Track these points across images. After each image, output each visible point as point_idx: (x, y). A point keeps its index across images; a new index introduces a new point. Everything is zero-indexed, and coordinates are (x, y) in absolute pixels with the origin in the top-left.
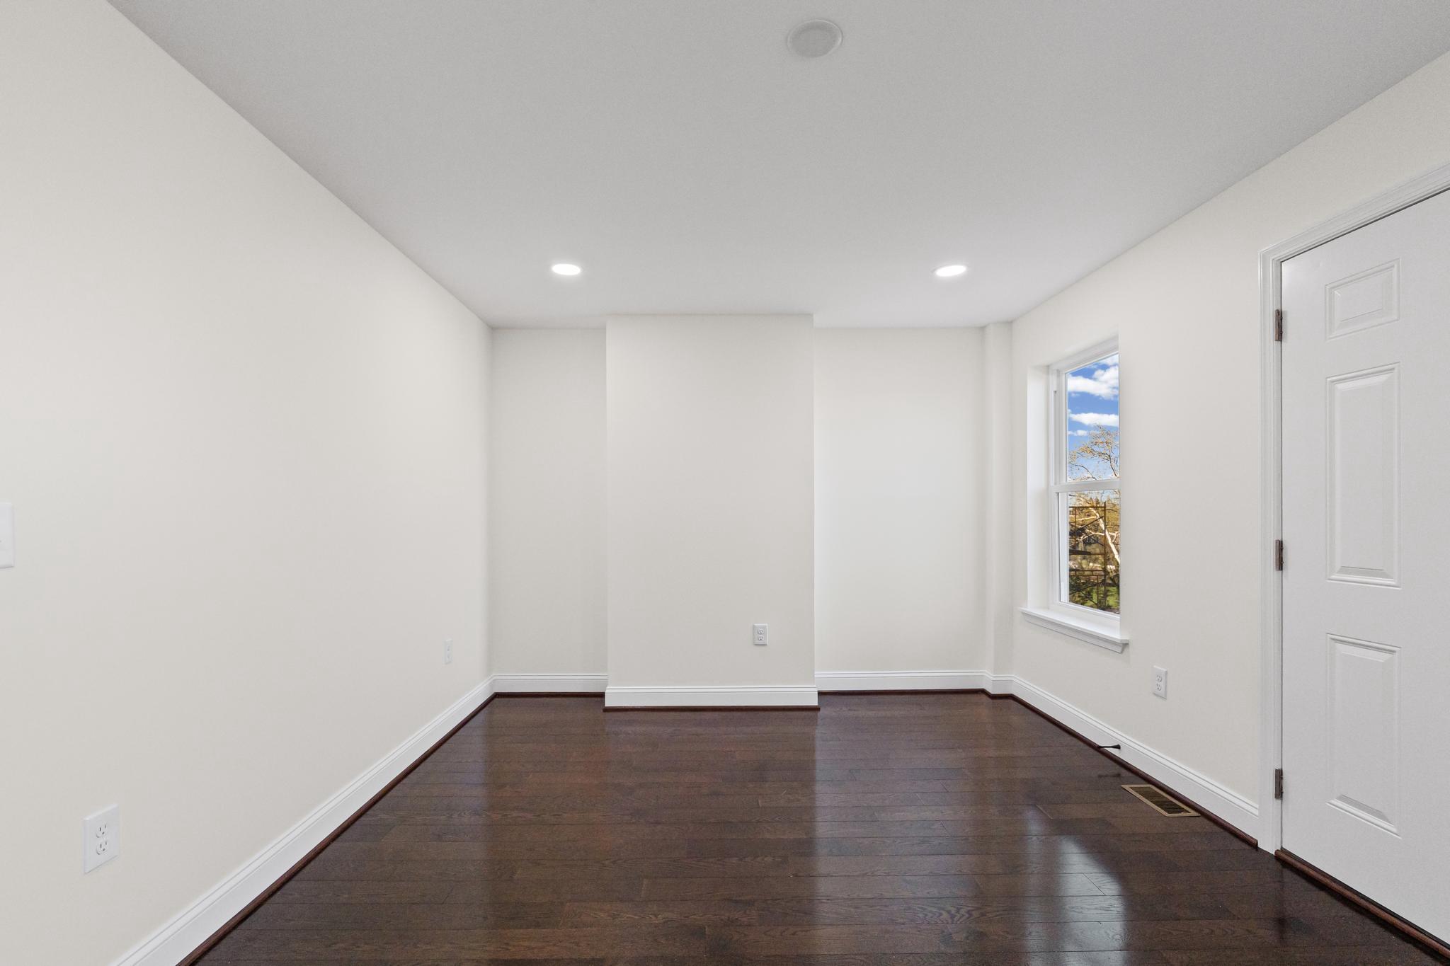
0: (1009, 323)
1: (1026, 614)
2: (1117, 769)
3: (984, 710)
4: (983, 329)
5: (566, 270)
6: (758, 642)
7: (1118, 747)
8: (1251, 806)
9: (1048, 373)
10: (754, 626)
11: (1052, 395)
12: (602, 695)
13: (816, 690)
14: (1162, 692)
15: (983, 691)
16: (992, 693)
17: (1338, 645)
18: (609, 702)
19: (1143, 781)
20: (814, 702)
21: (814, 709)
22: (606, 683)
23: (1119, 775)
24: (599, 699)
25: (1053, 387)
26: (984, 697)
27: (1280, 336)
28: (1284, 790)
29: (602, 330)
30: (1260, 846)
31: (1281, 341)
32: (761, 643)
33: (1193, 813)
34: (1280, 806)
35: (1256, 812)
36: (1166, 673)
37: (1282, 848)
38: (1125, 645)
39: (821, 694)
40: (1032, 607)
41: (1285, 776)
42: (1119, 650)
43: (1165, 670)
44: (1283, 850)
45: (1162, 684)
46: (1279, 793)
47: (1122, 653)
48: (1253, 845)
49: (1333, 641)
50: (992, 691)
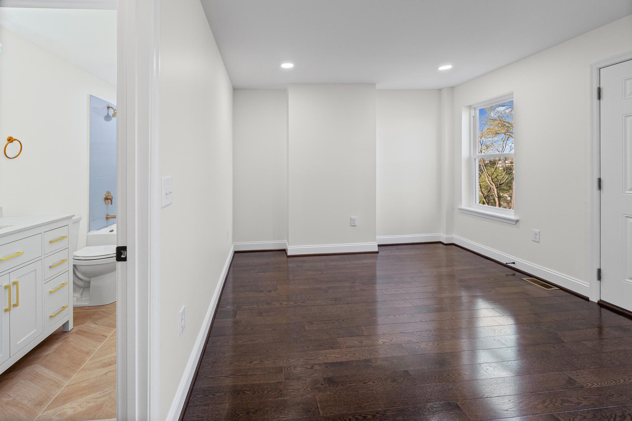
0: (452, 88)
1: (460, 209)
2: (513, 272)
3: (441, 251)
4: (440, 90)
5: (287, 66)
6: (353, 225)
7: (514, 263)
8: (586, 284)
9: (470, 109)
10: (351, 218)
11: (472, 118)
12: (286, 250)
13: (377, 244)
14: (537, 240)
15: (440, 242)
16: (445, 243)
17: (628, 219)
18: (289, 253)
19: (528, 277)
20: (376, 249)
21: (377, 252)
22: (287, 245)
23: (514, 275)
24: (285, 252)
25: (473, 115)
26: (441, 245)
27: (599, 97)
28: (601, 277)
30: (590, 299)
31: (600, 100)
32: (354, 225)
33: (557, 288)
34: (599, 283)
35: (588, 286)
36: (539, 232)
37: (600, 300)
38: (517, 221)
39: (379, 246)
40: (464, 206)
41: (602, 271)
42: (514, 223)
43: (539, 231)
44: (601, 300)
45: (538, 237)
46: (599, 278)
47: (515, 224)
48: (587, 299)
49: (626, 217)
50: (445, 242)
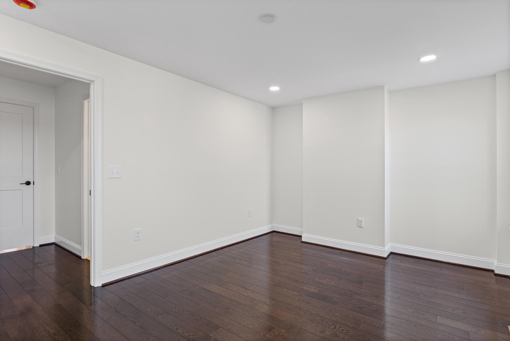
4: (495, 75)
5: (274, 89)
6: (359, 226)
10: (357, 219)
12: (301, 236)
15: (493, 271)
18: (303, 239)
20: (385, 256)
22: (302, 233)
24: (300, 238)
29: (301, 105)
32: (361, 226)
